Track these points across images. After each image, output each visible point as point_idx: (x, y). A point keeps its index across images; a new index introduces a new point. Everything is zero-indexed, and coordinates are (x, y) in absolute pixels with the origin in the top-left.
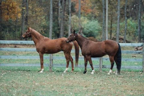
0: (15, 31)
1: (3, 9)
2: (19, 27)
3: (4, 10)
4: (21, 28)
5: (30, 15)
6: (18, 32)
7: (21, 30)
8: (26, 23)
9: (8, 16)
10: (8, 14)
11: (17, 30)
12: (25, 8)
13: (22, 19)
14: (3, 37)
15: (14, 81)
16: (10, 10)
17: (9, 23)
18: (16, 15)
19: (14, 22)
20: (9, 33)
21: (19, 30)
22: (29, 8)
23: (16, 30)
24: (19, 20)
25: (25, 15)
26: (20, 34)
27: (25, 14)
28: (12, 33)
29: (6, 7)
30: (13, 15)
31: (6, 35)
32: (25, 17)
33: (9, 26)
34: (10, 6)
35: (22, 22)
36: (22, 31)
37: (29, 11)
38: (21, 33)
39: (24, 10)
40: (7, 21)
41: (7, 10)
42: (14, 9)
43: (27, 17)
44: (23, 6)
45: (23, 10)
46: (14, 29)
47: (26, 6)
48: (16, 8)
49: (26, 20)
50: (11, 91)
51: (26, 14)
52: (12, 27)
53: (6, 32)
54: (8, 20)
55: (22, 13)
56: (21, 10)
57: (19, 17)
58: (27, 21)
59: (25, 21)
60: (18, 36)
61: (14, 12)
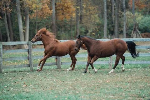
0: (69, 31)
1: (58, 9)
2: (74, 26)
3: (59, 10)
4: (76, 27)
5: (84, 13)
6: (74, 32)
7: (76, 29)
8: (81, 23)
9: (63, 16)
10: (63, 14)
11: (72, 29)
12: (79, 7)
13: (77, 18)
14: (59, 37)
15: (77, 79)
16: (65, 10)
17: (65, 23)
18: (71, 15)
19: (69, 21)
20: (65, 33)
21: (74, 30)
22: (83, 7)
24: (73, 20)
25: (79, 15)
26: (75, 32)
27: (80, 13)
28: (67, 32)
29: (61, 7)
30: (68, 14)
31: (62, 35)
32: (80, 16)
33: (64, 26)
34: (65, 6)
35: (77, 21)
37: (83, 10)
38: (76, 33)
40: (62, 21)
41: (62, 10)
42: (68, 9)
43: (81, 16)
45: (77, 9)
46: (69, 29)
47: (80, 5)
48: (70, 7)
49: (81, 19)
50: (77, 88)
52: (67, 26)
53: (62, 31)
54: (63, 20)
55: (77, 12)
56: (75, 9)
57: (74, 17)
58: (82, 20)
59: (79, 20)
60: (73, 35)
61: (68, 12)
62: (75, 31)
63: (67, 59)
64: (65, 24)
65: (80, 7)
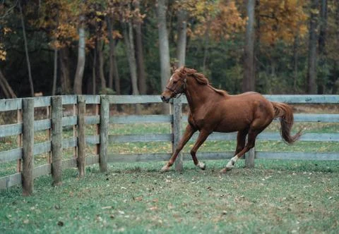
0: (291, 71)
1: (262, 16)
2: (302, 59)
3: (265, 18)
4: (306, 63)
5: (331, 27)
6: (300, 73)
7: (306, 67)
8: (320, 50)
9: (275, 34)
10: (275, 28)
11: (296, 68)
12: (317, 12)
13: (311, 38)
14: (261, 86)
15: (292, 196)
16: (280, 19)
17: (279, 50)
18: (295, 29)
19: (291, 47)
20: (278, 76)
21: (301, 69)
22: (330, 11)
23: (294, 67)
24: (301, 43)
25: (316, 30)
26: (303, 76)
27: (319, 26)
28: (283, 74)
29: (271, 10)
30: (289, 29)
31: (269, 81)
32: (318, 34)
33: (276, 58)
34: (280, 9)
35: (310, 47)
36: (308, 70)
37: (329, 19)
38: (306, 76)
39: (316, 15)
40: (273, 45)
41: (274, 17)
42: (290, 14)
43: (322, 33)
44: (314, 7)
45: (313, 15)
46: (288, 65)
47: (321, 6)
48: (295, 11)
49: (321, 41)
50: (285, 221)
51: (321, 27)
52: (284, 59)
53: (270, 72)
54: (275, 43)
55: (311, 23)
56: (307, 16)
57: (302, 35)
58: (324, 45)
59: (317, 45)
60: (300, 84)
61: (289, 24)
62: (305, 71)
63: (274, 144)
64: (278, 54)
65: (321, 11)
